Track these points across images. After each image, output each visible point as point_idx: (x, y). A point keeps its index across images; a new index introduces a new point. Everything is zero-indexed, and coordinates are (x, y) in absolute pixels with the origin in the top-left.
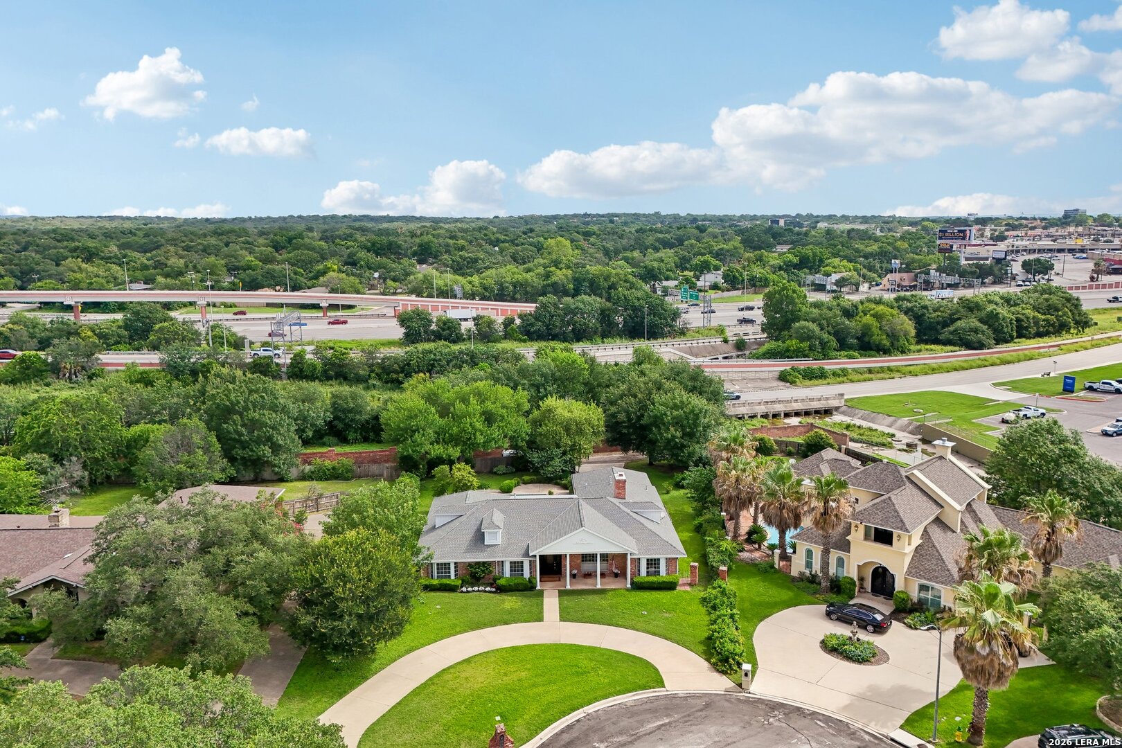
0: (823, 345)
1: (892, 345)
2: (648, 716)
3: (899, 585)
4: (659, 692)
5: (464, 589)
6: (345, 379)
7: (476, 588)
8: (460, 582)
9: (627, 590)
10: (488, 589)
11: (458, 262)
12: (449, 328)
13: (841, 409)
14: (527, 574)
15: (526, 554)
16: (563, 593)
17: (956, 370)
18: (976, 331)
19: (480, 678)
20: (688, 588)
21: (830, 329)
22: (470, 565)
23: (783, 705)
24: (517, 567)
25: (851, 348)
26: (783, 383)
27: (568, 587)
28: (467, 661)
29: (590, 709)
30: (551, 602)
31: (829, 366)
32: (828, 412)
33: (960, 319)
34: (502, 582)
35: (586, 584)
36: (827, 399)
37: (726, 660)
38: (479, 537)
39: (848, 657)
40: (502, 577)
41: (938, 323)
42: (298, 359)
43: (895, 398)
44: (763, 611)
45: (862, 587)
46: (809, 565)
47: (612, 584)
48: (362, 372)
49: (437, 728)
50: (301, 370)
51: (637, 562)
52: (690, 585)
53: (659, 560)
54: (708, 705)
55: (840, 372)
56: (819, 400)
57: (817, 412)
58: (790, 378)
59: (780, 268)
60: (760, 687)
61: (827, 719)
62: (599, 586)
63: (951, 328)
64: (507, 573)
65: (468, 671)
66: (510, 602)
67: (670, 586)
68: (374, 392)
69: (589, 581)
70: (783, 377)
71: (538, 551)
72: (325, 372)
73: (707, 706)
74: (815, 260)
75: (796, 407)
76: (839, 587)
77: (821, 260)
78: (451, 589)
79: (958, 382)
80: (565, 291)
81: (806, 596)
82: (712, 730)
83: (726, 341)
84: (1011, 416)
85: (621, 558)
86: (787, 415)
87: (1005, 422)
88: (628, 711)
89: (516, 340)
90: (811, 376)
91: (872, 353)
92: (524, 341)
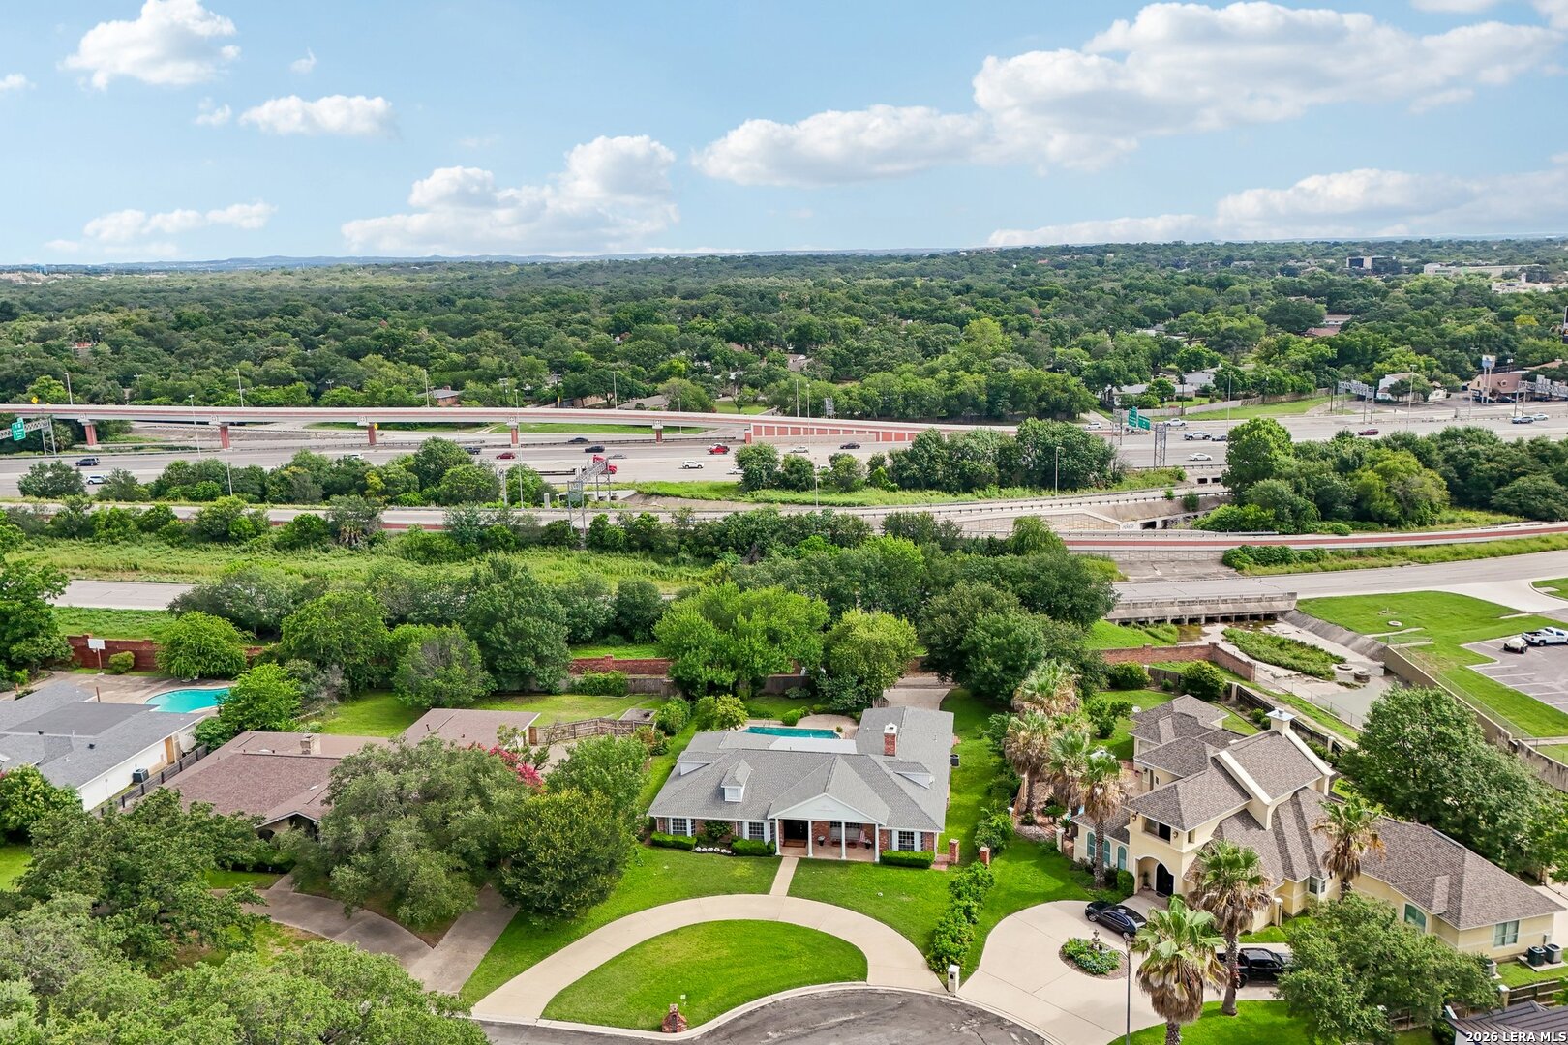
0: (1297, 513)
1: (1405, 513)
2: (835, 1010)
3: (1177, 888)
4: (859, 985)
5: (698, 849)
6: (652, 549)
7: (711, 849)
8: (695, 841)
9: (875, 864)
10: (723, 851)
11: (842, 357)
12: (798, 471)
13: (1289, 615)
14: (767, 838)
15: (766, 817)
16: (801, 862)
17: (1493, 555)
18: (1545, 493)
19: (681, 952)
20: (944, 868)
21: (1311, 490)
22: (708, 823)
23: (984, 1013)
24: (757, 829)
25: (1341, 517)
26: (1225, 569)
27: (811, 856)
28: (675, 932)
29: (779, 997)
30: (786, 872)
31: (1298, 543)
32: (1270, 618)
33: (1524, 474)
34: (738, 845)
35: (832, 854)
36: (1272, 599)
37: (938, 958)
38: (720, 793)
39: (1083, 967)
40: (740, 838)
41: (1491, 478)
42: (599, 524)
43: (1369, 602)
44: (1018, 901)
45: (1146, 884)
46: (1091, 851)
48: (670, 544)
49: (622, 1000)
50: (601, 538)
51: (887, 834)
52: (949, 864)
53: (912, 833)
54: (900, 1006)
55: (1312, 555)
56: (1260, 600)
57: (1254, 617)
58: (1237, 562)
59: (1306, 366)
60: (972, 992)
61: (1025, 1032)
62: (844, 858)
63: (1508, 489)
64: (746, 836)
65: (672, 944)
66: (743, 868)
67: (922, 865)
68: (683, 569)
69: (836, 849)
70: (1227, 561)
71: (779, 815)
72: (629, 540)
73: (903, 1005)
74: (1364, 351)
75: (1225, 609)
76: (1116, 882)
77: (1375, 351)
78: (687, 848)
79: (1483, 578)
80: (975, 405)
81: (1076, 889)
82: (895, 1031)
83: (1169, 497)
84: (1518, 641)
85: (869, 829)
86: (1210, 620)
87: (1508, 649)
88: (818, 1003)
89: (883, 488)
90: (1268, 559)
91: (1371, 524)
92: (894, 490)
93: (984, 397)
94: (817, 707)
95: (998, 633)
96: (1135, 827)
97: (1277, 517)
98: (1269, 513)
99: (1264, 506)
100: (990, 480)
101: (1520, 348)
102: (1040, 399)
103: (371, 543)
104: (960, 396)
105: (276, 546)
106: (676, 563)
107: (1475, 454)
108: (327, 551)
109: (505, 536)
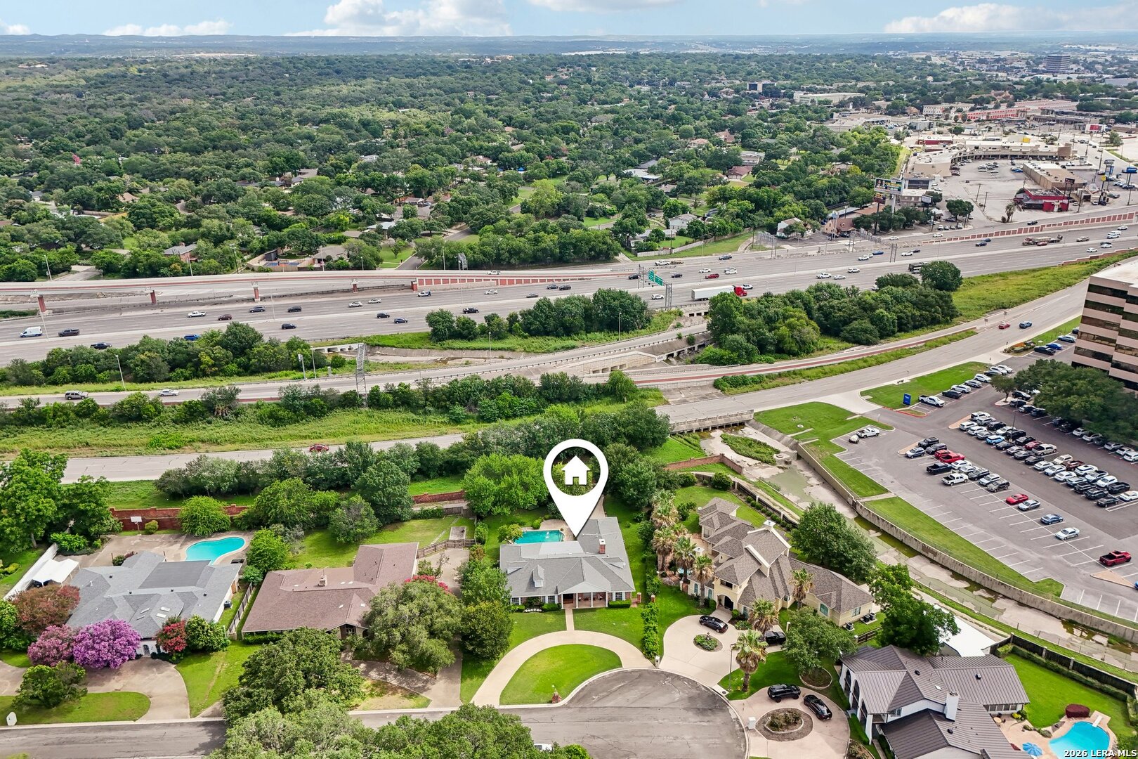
0: (749, 353)
1: (800, 348)
2: (614, 682)
3: (735, 607)
4: (620, 670)
5: (526, 611)
6: (409, 404)
7: (532, 611)
8: (524, 607)
9: (606, 608)
10: (538, 610)
12: (468, 328)
13: (750, 422)
14: (556, 602)
15: (557, 592)
16: (575, 611)
17: (842, 373)
18: (865, 331)
19: (543, 665)
20: (636, 606)
21: (755, 339)
22: (528, 598)
23: (671, 674)
24: (552, 598)
25: (770, 352)
26: (717, 392)
27: (577, 607)
28: (535, 656)
29: (591, 680)
30: (569, 617)
31: (750, 370)
32: (742, 424)
33: (856, 319)
34: (545, 607)
35: (586, 605)
37: (649, 653)
38: (532, 583)
39: (705, 648)
40: (544, 604)
41: (840, 321)
42: (375, 392)
43: (787, 412)
44: (670, 619)
45: (720, 604)
46: (696, 591)
47: (598, 606)
48: (421, 402)
49: (530, 692)
50: (378, 400)
51: (611, 594)
52: (637, 603)
53: (622, 593)
55: (757, 379)
59: (738, 216)
60: (665, 665)
61: (689, 681)
62: (592, 607)
63: (848, 328)
64: (547, 602)
65: (538, 661)
66: (550, 618)
67: (627, 606)
68: (431, 417)
69: (587, 602)
70: (717, 386)
71: (562, 593)
72: (395, 401)
73: (640, 676)
74: (769, 201)
75: (721, 422)
76: (708, 605)
77: (775, 201)
78: (520, 611)
79: (837, 390)
80: (552, 255)
81: (693, 609)
82: (641, 688)
83: (680, 337)
84: (855, 438)
85: (603, 594)
86: (714, 428)
87: (851, 442)
88: (605, 680)
89: (520, 336)
90: (738, 383)
91: (785, 356)
92: (526, 337)
93: (558, 251)
94: (547, 516)
95: (634, 476)
96: (717, 583)
97: (740, 356)
98: (735, 355)
99: (733, 351)
100: (581, 329)
101: (852, 193)
102: (591, 250)
103: (237, 415)
104: (544, 250)
105: (175, 422)
106: (425, 413)
107: (832, 307)
108: (210, 422)
109: (321, 405)
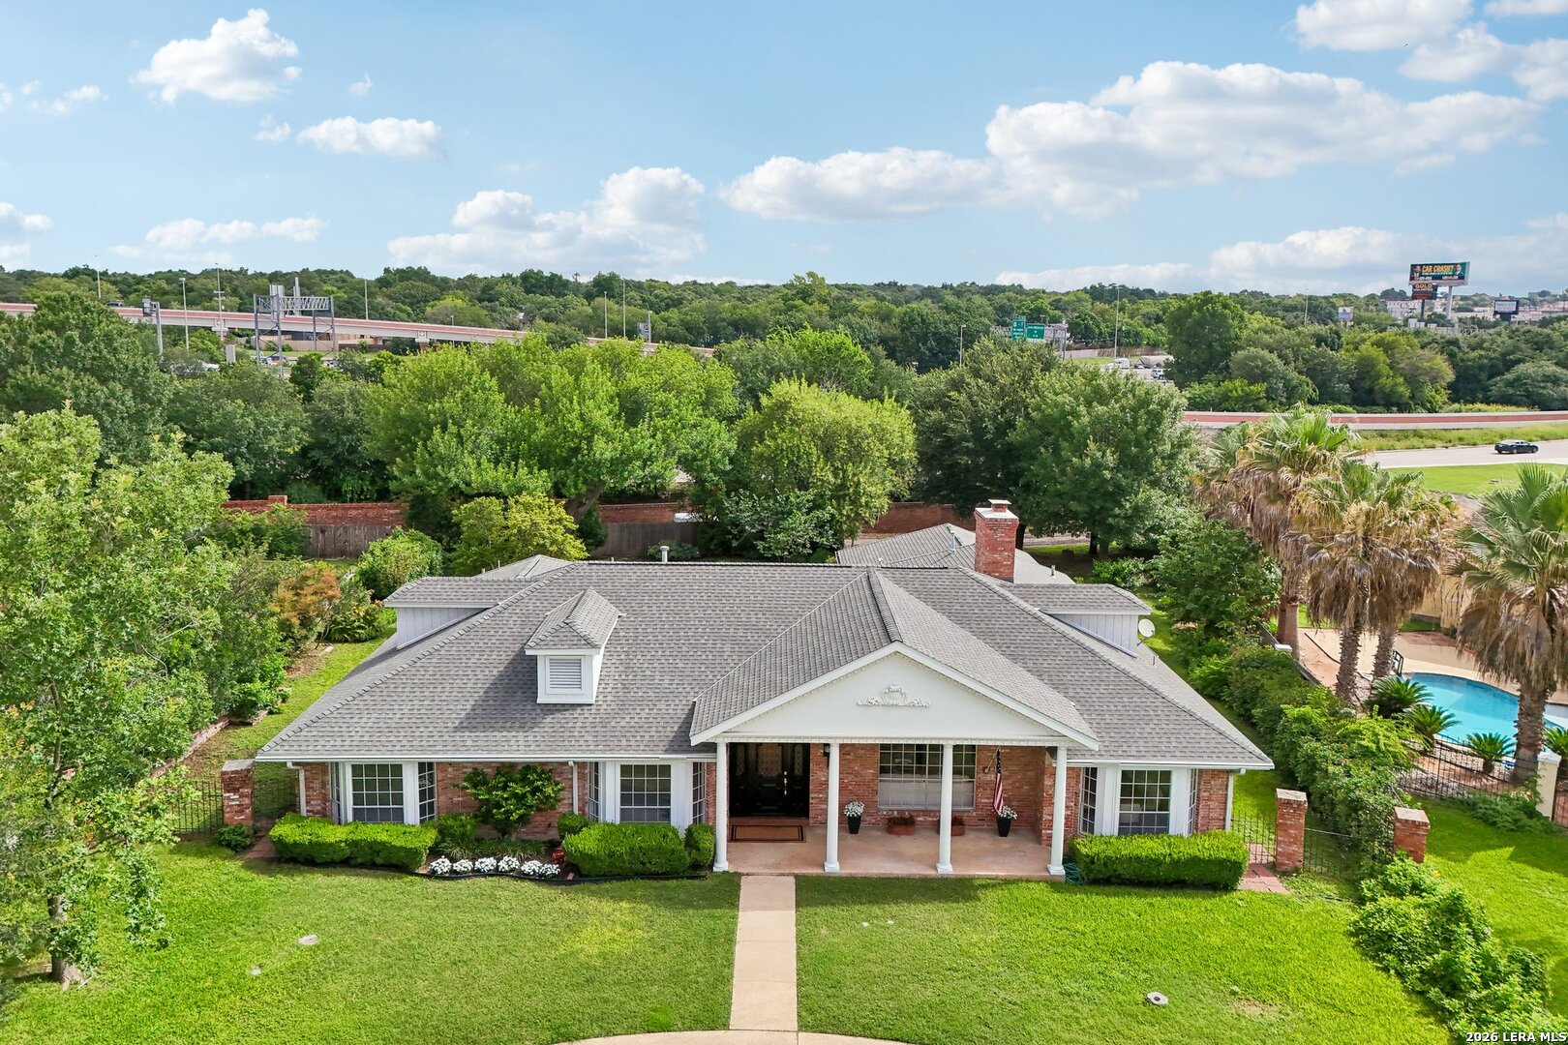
5: (442, 865)
7: (487, 863)
8: (430, 837)
9: (1050, 883)
10: (532, 866)
14: (684, 815)
15: (680, 742)
16: (814, 892)
20: (1273, 884)
22: (477, 775)
24: (646, 785)
27: (833, 867)
30: (765, 931)
34: (585, 842)
35: (899, 856)
38: (521, 675)
40: (590, 816)
47: (992, 862)
51: (1081, 780)
52: (1281, 870)
53: (1166, 776)
62: (946, 868)
64: (612, 809)
67: (1215, 878)
69: (906, 844)
71: (722, 731)
78: (394, 863)
